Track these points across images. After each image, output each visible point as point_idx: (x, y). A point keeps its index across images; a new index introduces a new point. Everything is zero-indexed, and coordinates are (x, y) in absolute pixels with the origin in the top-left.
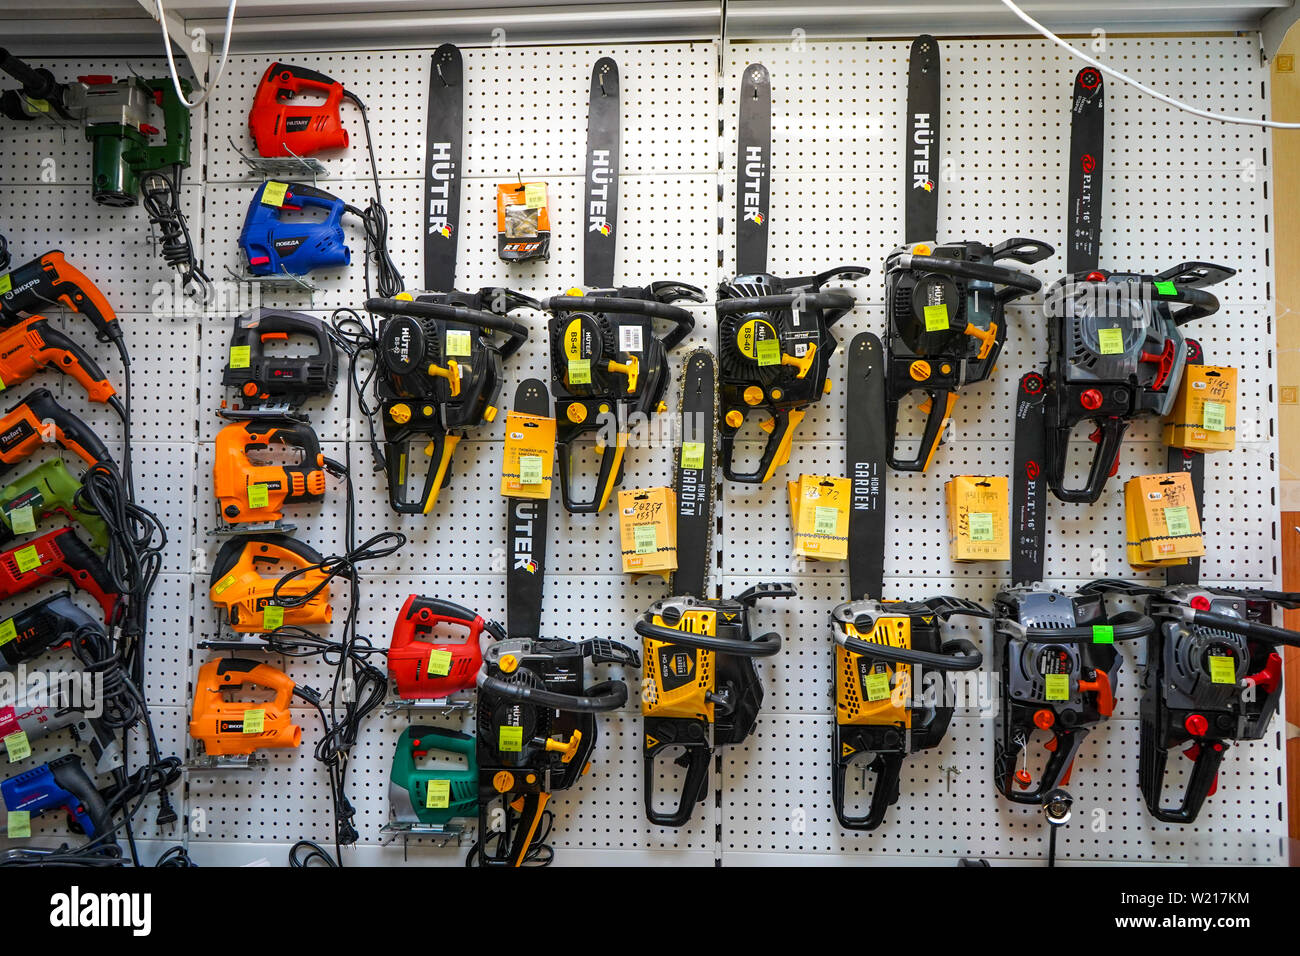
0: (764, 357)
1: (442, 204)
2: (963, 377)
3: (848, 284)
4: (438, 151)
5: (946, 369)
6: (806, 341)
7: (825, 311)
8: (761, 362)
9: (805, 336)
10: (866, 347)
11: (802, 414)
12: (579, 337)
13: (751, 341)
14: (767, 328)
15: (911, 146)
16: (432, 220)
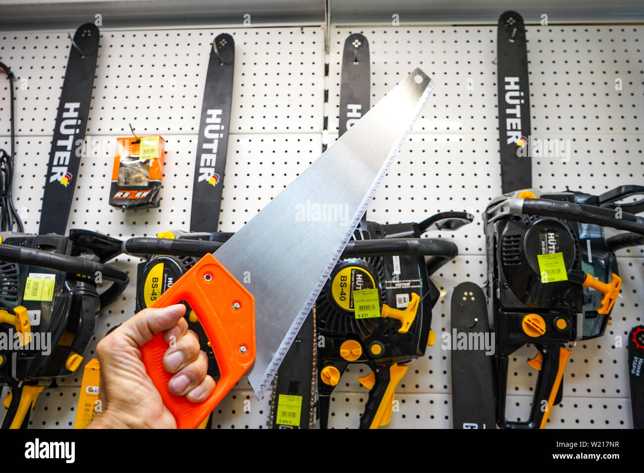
0: (361, 308)
1: (64, 156)
2: (580, 333)
3: (446, 234)
4: (68, 110)
5: (561, 324)
6: (409, 291)
7: (428, 258)
8: (358, 315)
9: (407, 285)
10: (469, 297)
11: (405, 369)
12: (160, 283)
13: (347, 290)
14: (365, 277)
15: (502, 105)
16: (54, 170)
